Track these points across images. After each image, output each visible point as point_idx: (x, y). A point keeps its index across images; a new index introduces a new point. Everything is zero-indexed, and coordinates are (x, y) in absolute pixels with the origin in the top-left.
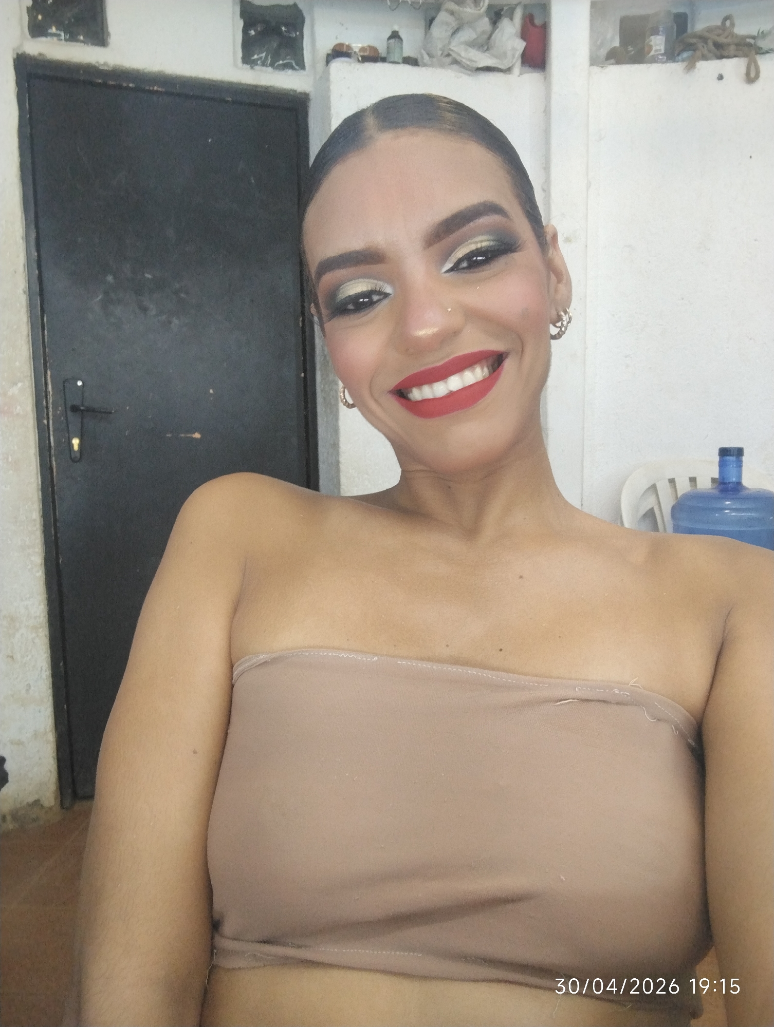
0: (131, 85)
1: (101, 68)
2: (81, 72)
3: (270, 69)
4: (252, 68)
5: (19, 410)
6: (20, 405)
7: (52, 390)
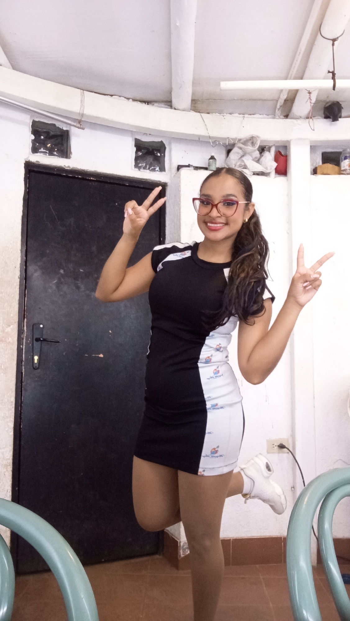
0: (79, 177)
1: (66, 168)
2: (56, 170)
3: (148, 171)
4: (139, 170)
5: (10, 340)
6: (11, 337)
7: (27, 329)
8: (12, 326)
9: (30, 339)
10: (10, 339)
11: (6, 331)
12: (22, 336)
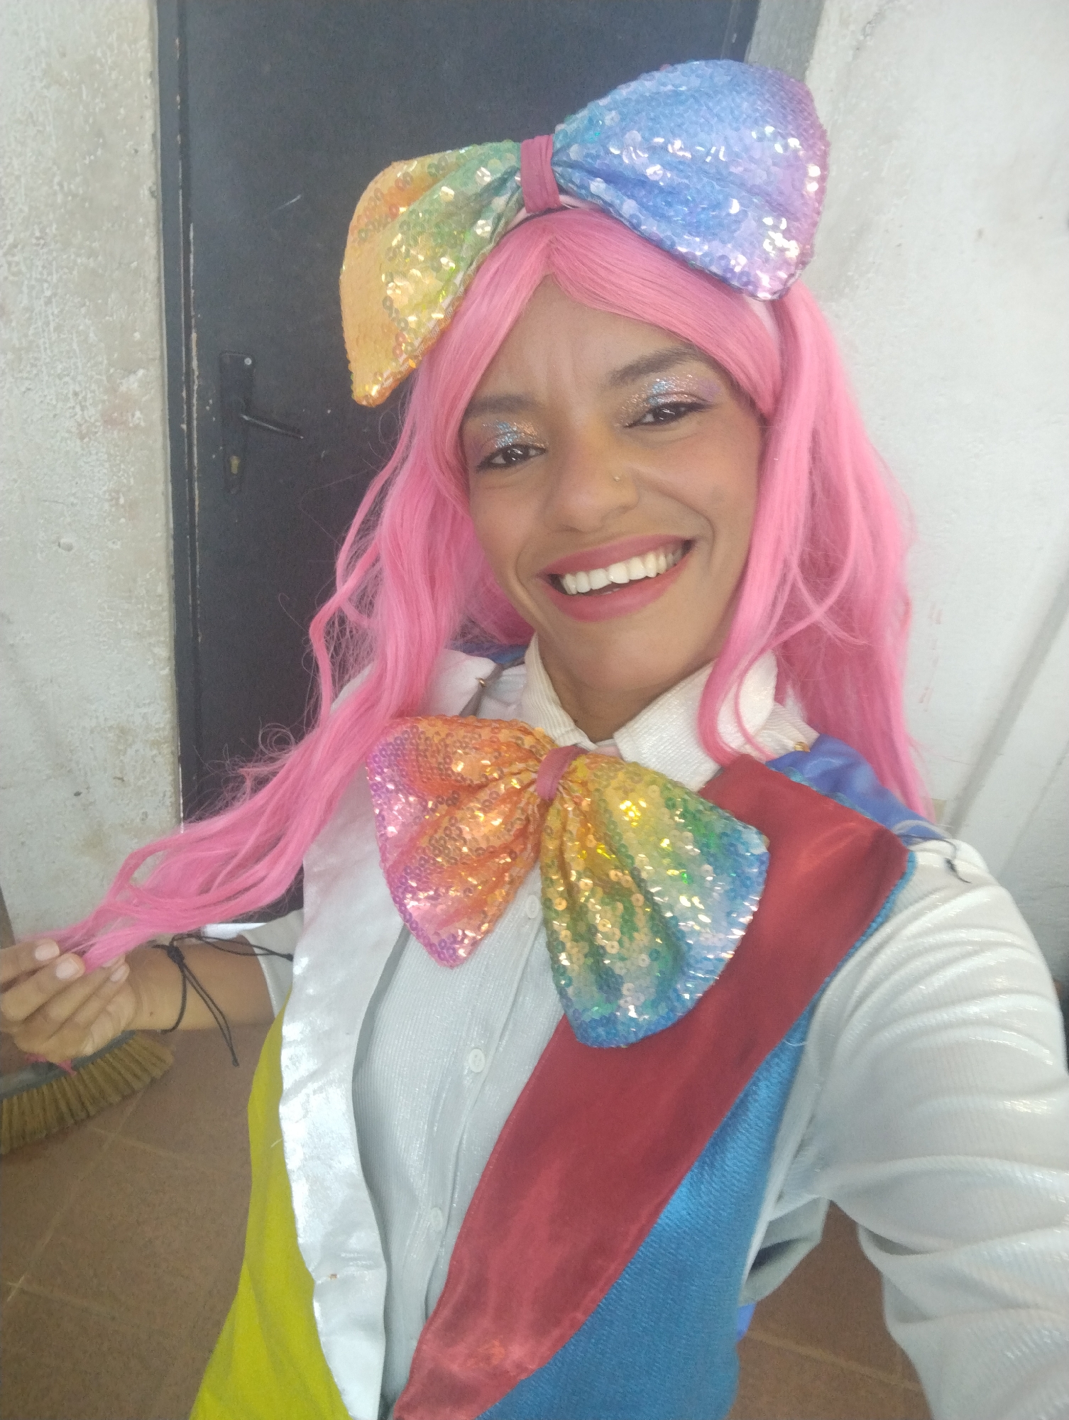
5: (139, 419)
6: (141, 410)
7: (199, 366)
8: (141, 372)
9: (211, 401)
10: (138, 414)
11: (123, 389)
12: (184, 394)
